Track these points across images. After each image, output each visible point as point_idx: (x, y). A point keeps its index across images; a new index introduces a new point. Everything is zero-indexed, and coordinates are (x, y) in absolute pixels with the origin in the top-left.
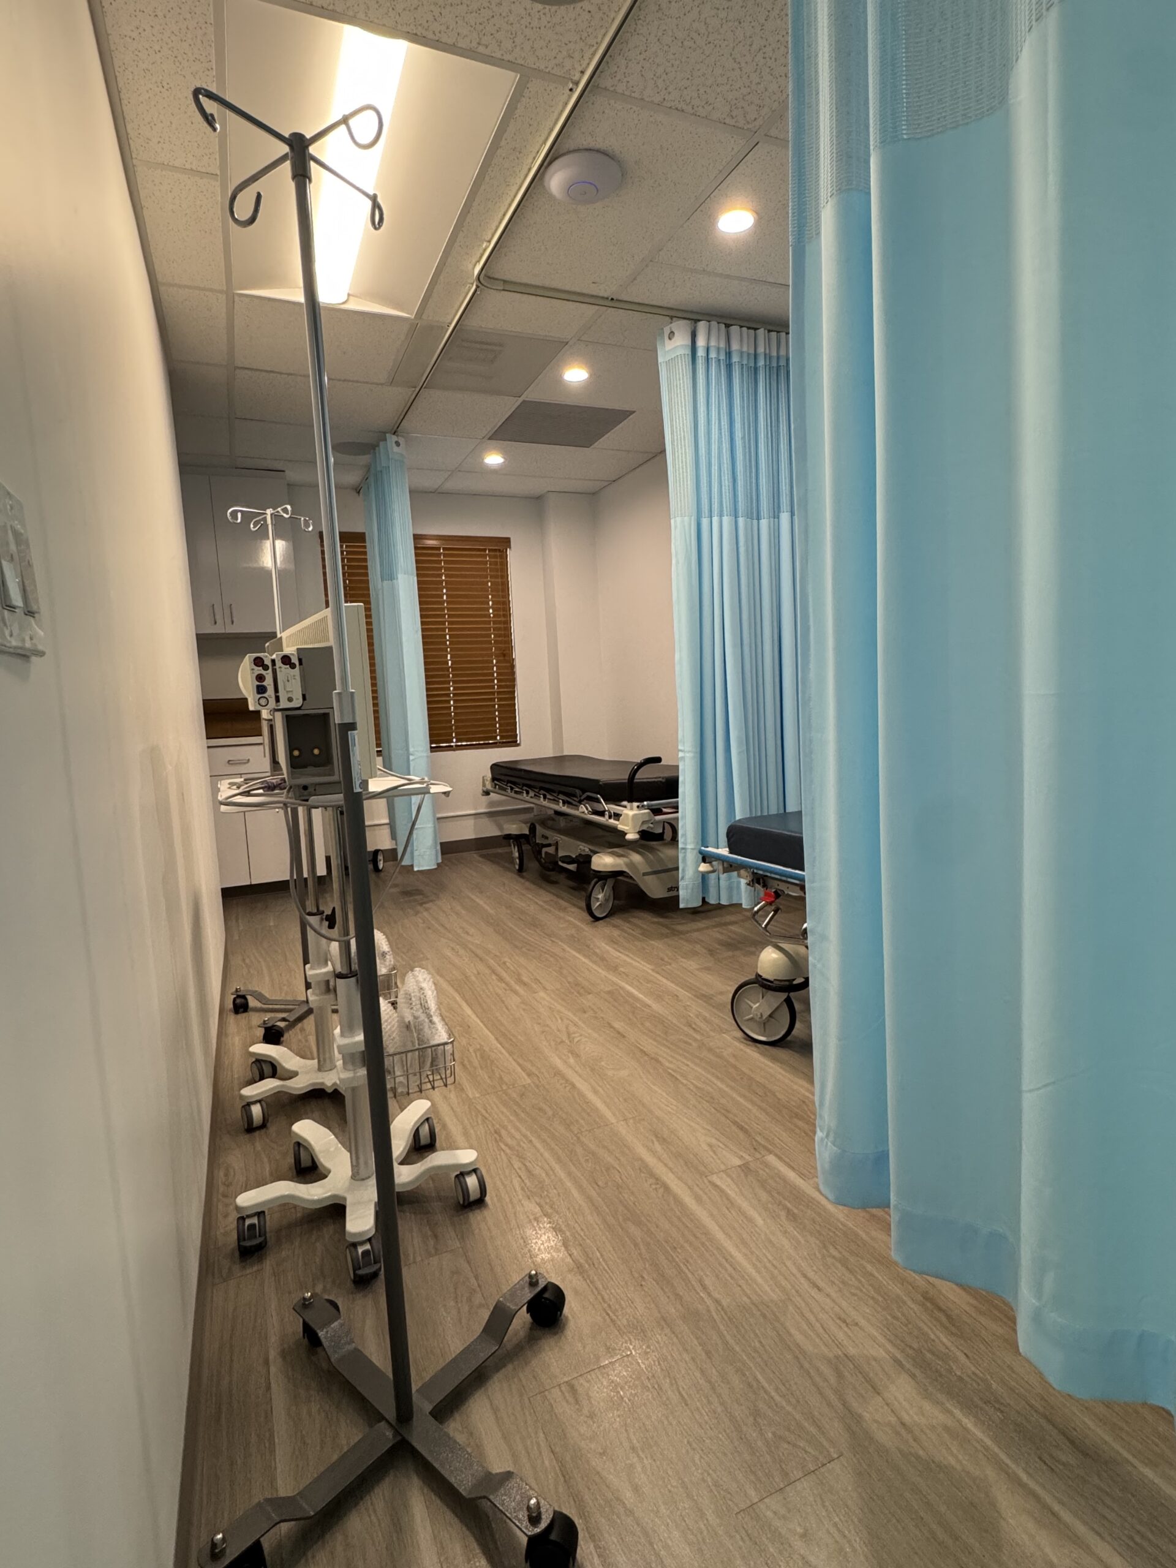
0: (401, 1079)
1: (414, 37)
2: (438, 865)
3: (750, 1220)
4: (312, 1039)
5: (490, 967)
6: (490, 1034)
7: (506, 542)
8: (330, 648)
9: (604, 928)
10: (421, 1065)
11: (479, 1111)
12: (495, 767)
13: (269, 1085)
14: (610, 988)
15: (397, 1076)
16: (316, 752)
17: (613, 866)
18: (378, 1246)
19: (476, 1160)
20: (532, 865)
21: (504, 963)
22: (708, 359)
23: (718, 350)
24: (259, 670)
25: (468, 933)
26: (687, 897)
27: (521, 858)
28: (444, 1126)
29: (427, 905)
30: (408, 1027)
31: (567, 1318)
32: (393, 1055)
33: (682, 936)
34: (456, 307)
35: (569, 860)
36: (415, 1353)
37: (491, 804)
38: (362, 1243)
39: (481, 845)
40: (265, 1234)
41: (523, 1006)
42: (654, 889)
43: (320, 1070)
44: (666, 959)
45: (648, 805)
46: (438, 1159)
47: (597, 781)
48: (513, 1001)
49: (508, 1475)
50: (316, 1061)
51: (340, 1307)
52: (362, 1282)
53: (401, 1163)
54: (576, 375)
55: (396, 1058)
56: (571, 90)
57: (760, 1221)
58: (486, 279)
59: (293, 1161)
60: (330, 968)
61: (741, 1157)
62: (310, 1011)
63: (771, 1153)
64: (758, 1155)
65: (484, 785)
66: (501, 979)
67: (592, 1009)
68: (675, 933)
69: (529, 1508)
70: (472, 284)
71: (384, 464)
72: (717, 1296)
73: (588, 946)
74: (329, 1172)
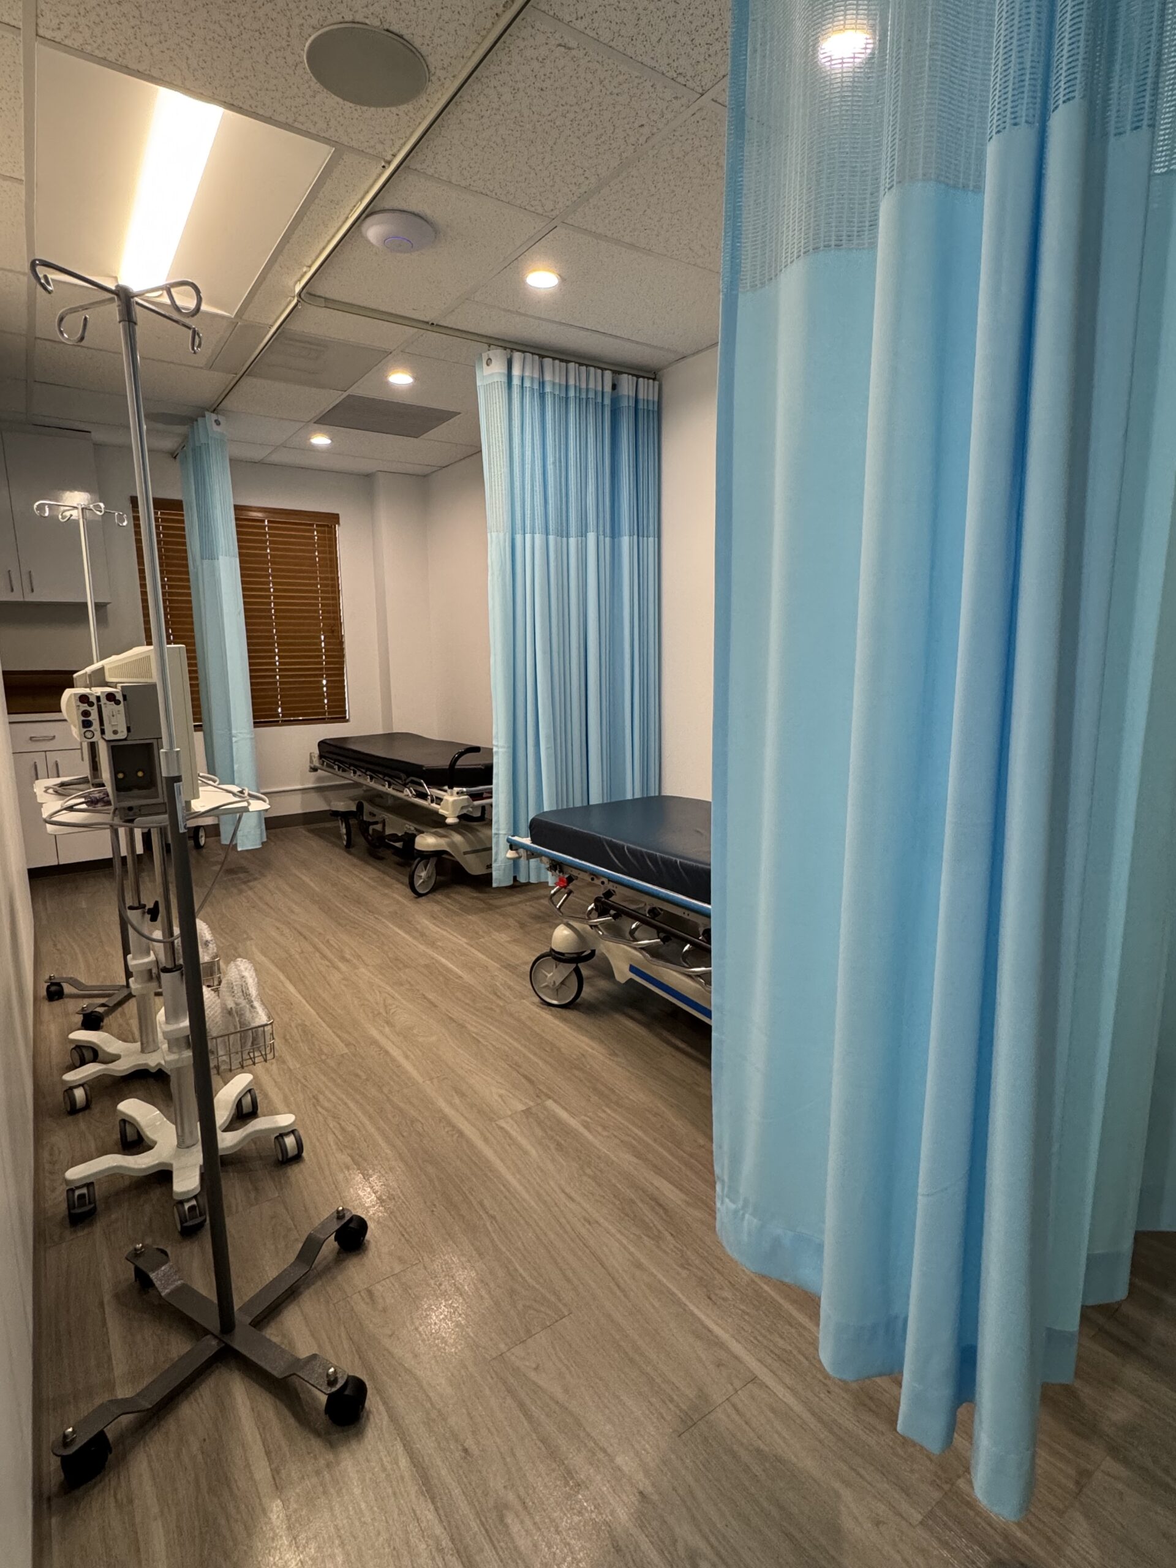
0: (224, 1058)
1: (230, 106)
2: (263, 843)
3: (526, 1153)
4: (134, 1023)
5: (315, 947)
6: (311, 1010)
7: (335, 518)
8: (154, 686)
9: (425, 904)
10: (243, 1045)
11: (299, 1081)
12: (322, 744)
13: (91, 1069)
14: (428, 962)
15: (220, 1055)
16: (140, 774)
17: (435, 846)
18: (204, 1201)
19: (294, 1122)
20: (360, 840)
21: (328, 941)
22: (522, 387)
23: (532, 379)
24: (85, 707)
25: (293, 912)
26: (500, 876)
27: (348, 834)
28: (266, 1096)
29: (251, 884)
30: (230, 1012)
31: (369, 1242)
32: (216, 1038)
33: (498, 910)
34: (278, 313)
35: (397, 839)
36: (236, 1282)
37: (319, 779)
38: (188, 1200)
39: (308, 819)
40: (95, 1203)
41: (345, 982)
42: (473, 866)
43: (143, 1051)
44: (481, 933)
45: (467, 792)
46: (259, 1124)
47: (421, 767)
48: (335, 977)
49: (314, 1357)
50: (139, 1044)
51: (170, 1255)
52: (189, 1232)
53: (225, 1130)
54: (400, 379)
55: (219, 1040)
56: (384, 167)
57: (533, 1152)
58: (308, 294)
59: (119, 1136)
60: (152, 957)
61: (525, 1104)
62: (130, 996)
63: (550, 1098)
64: (539, 1101)
65: (311, 761)
66: (324, 957)
67: (409, 983)
68: (491, 908)
69: (328, 1375)
70: (294, 297)
71: (203, 441)
72: (491, 1212)
73: (409, 922)
74: (155, 1143)
